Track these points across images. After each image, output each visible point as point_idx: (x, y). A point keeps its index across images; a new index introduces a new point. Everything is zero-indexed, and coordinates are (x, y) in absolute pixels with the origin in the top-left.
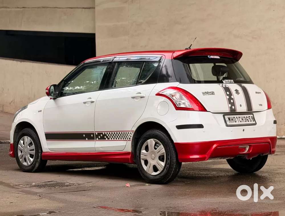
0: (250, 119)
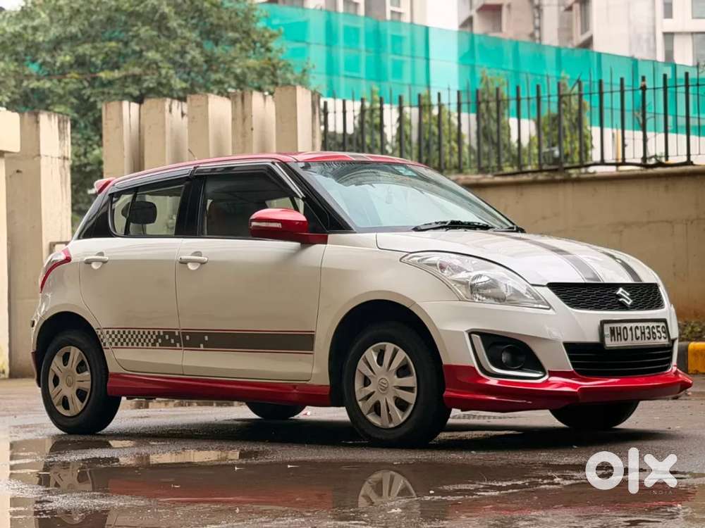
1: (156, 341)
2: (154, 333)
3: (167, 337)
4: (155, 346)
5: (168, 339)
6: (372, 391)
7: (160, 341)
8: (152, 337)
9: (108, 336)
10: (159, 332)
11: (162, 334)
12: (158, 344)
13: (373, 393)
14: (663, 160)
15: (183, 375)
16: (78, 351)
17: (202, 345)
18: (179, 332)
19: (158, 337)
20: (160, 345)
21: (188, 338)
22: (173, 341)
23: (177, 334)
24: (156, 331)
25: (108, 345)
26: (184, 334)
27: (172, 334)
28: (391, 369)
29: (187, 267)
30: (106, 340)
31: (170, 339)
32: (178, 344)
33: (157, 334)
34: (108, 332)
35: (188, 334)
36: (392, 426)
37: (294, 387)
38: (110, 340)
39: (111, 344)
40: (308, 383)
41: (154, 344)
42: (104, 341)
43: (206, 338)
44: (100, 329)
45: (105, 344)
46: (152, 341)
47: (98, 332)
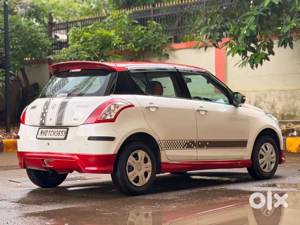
0: (62, 133)
1: (185, 145)
2: (184, 142)
3: (190, 144)
4: (184, 148)
5: (190, 145)
7: (187, 145)
8: (183, 144)
9: (163, 144)
10: (187, 142)
11: (188, 142)
12: (185, 147)
13: (264, 161)
15: (197, 160)
16: (144, 153)
17: (205, 147)
18: (196, 142)
19: (186, 144)
20: (186, 147)
21: (200, 144)
22: (192, 145)
23: (195, 142)
24: (186, 141)
26: (199, 142)
27: (193, 142)
28: (270, 152)
29: (200, 113)
31: (191, 145)
32: (195, 147)
33: (186, 142)
34: (163, 142)
35: (200, 142)
37: (239, 161)
38: (164, 146)
39: (164, 148)
40: (243, 159)
41: (183, 147)
42: (162, 146)
43: (208, 143)
44: (159, 141)
45: (162, 148)
46: (183, 146)
47: (158, 142)
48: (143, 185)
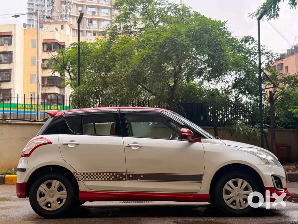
1: (111, 177)
2: (110, 174)
3: (118, 176)
4: (109, 179)
6: (232, 196)
7: (113, 177)
9: (81, 175)
11: (115, 174)
12: (111, 179)
13: (233, 197)
14: (36, 120)
15: (127, 191)
16: (58, 182)
17: (139, 179)
18: (126, 174)
19: (113, 175)
20: (113, 179)
21: (131, 176)
22: (121, 177)
23: (124, 175)
25: (80, 179)
26: (129, 175)
27: (121, 175)
28: (242, 188)
29: (131, 148)
30: (79, 177)
32: (124, 179)
34: (81, 174)
35: (131, 174)
36: (241, 208)
38: (82, 177)
39: (82, 179)
40: (197, 193)
42: (78, 177)
43: (142, 176)
44: (76, 172)
45: (79, 179)
46: (108, 177)
47: (74, 174)
48: (56, 209)
